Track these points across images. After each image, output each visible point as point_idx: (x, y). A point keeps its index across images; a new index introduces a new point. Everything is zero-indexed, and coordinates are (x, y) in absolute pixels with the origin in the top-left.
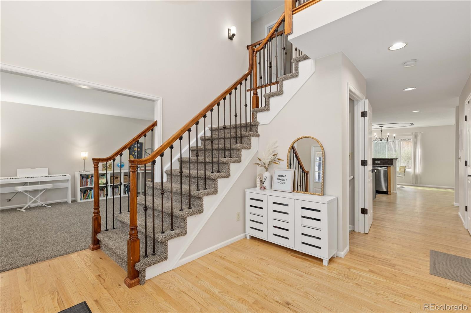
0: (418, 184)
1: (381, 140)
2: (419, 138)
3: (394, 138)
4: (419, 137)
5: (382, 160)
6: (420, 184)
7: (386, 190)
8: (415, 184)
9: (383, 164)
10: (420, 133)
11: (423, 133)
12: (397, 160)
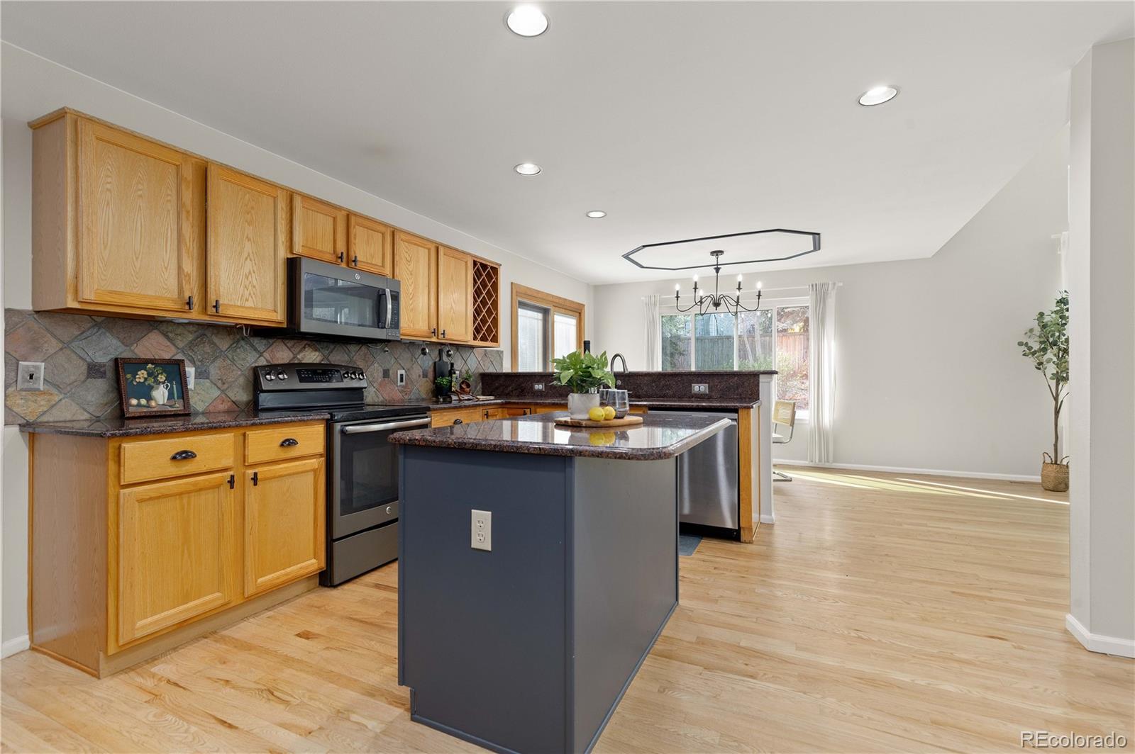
0: (828, 462)
1: (717, 305)
2: (831, 302)
3: (759, 295)
4: (829, 300)
5: (716, 381)
6: (835, 461)
7: (733, 522)
8: (820, 461)
9: (721, 398)
10: (834, 284)
11: (841, 284)
12: (776, 376)
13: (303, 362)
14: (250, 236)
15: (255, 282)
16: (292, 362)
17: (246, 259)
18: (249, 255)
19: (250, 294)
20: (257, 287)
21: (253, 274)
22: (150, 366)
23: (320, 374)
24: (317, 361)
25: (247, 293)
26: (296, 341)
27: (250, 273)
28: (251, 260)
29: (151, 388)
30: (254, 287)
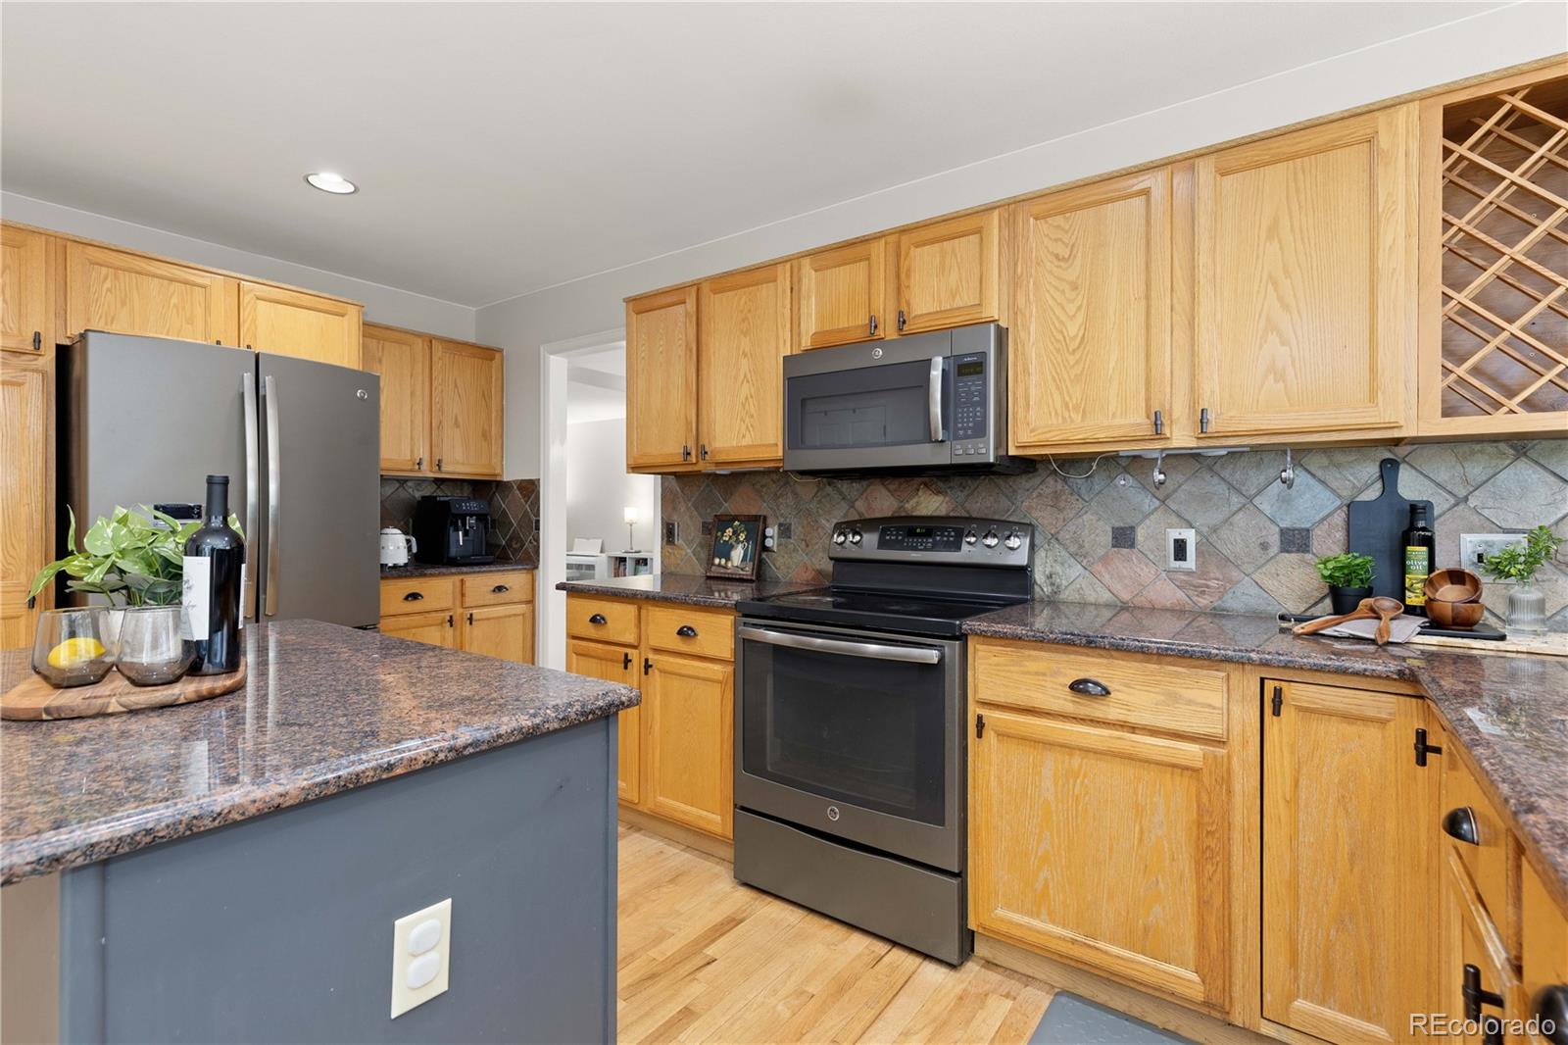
13: (914, 514)
14: (747, 350)
15: (753, 411)
16: (896, 515)
17: (742, 383)
18: (745, 376)
19: (747, 427)
20: (755, 415)
21: (750, 400)
22: (737, 523)
23: (921, 535)
24: (943, 512)
25: (744, 427)
26: (902, 480)
27: (747, 399)
28: (748, 382)
29: (732, 547)
30: (752, 416)
